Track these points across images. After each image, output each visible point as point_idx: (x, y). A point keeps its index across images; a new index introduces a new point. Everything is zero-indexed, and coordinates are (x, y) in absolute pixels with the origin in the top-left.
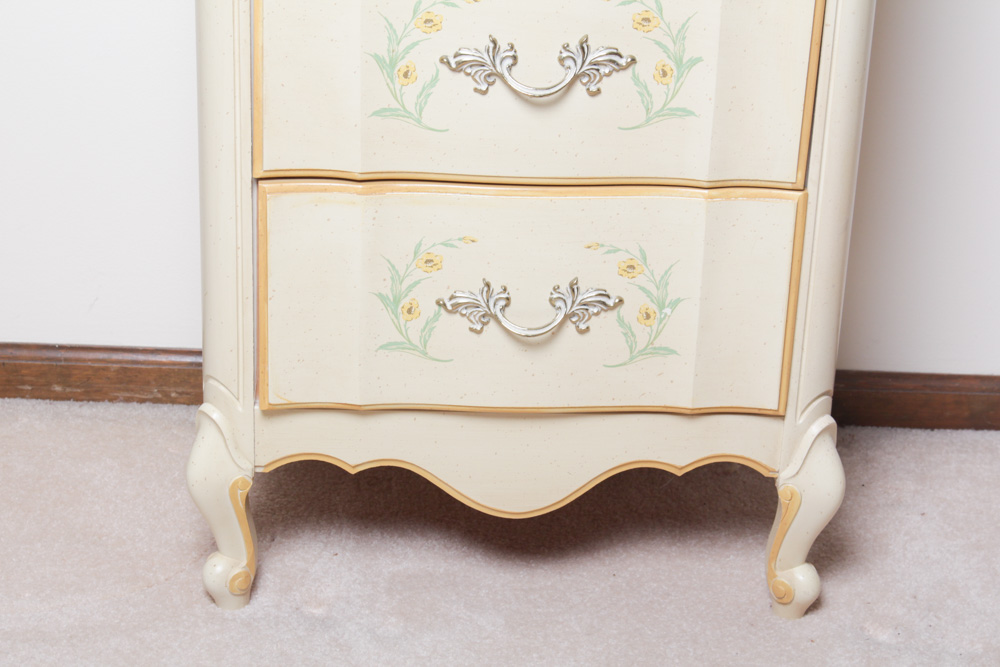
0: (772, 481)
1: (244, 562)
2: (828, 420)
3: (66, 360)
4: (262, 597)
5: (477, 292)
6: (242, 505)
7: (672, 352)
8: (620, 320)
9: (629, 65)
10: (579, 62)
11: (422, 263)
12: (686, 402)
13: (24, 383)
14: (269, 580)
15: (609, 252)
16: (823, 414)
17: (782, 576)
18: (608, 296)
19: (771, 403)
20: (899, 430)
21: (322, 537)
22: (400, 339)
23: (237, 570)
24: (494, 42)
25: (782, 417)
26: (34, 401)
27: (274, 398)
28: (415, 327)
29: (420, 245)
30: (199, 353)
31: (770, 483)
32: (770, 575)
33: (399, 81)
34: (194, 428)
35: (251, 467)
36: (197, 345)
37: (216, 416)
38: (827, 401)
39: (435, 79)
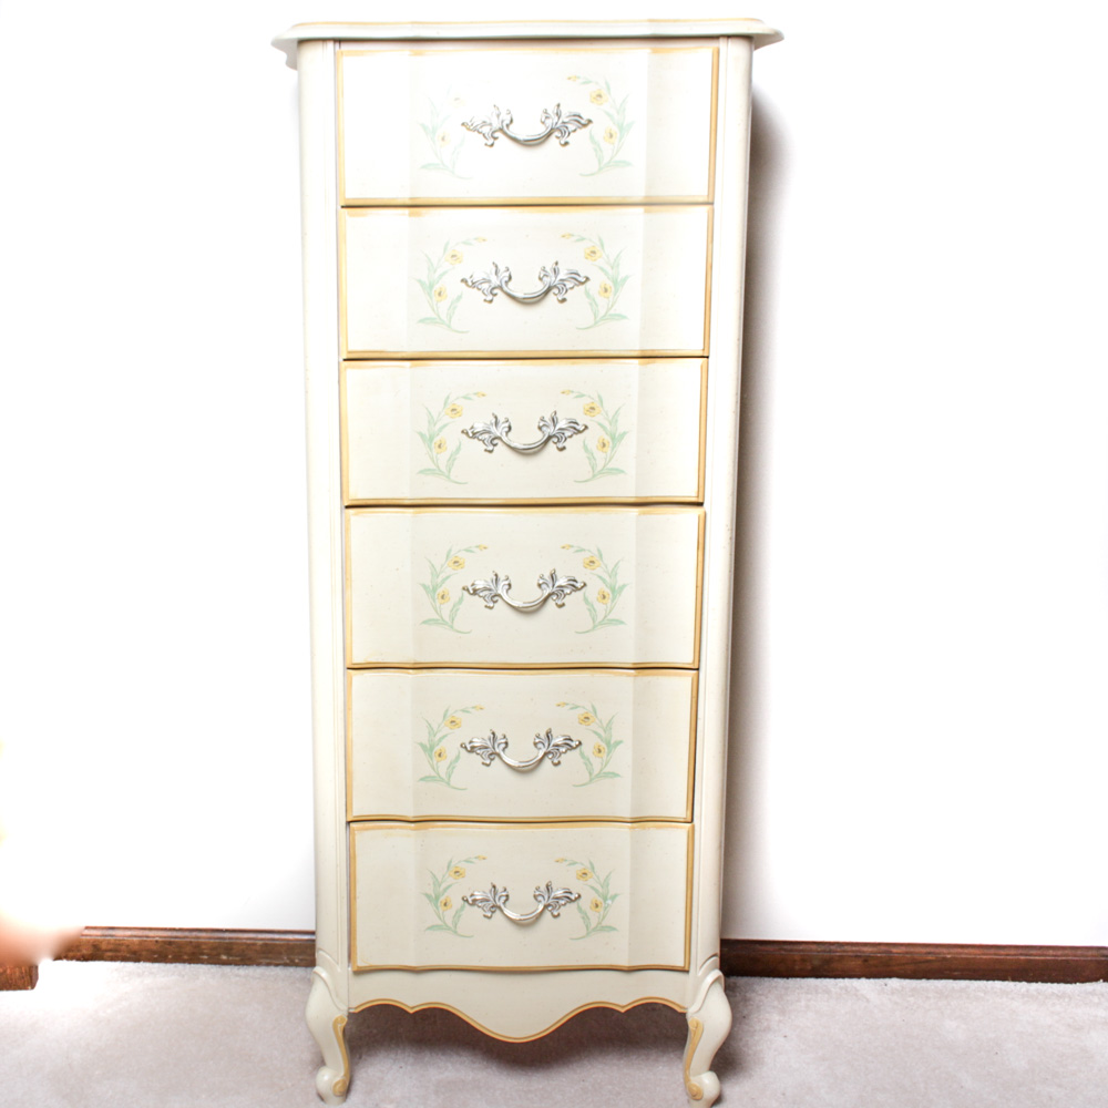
0: (684, 1015)
1: (342, 1073)
2: (717, 973)
3: (230, 938)
4: (354, 1097)
5: (488, 891)
6: (340, 1034)
7: (614, 929)
8: (579, 909)
9: (577, 746)
10: (546, 744)
11: (452, 873)
12: (624, 962)
13: (203, 954)
14: (358, 1085)
15: (570, 864)
16: (713, 969)
17: (694, 1080)
18: (571, 893)
19: (680, 963)
20: (766, 979)
21: (393, 1056)
22: (440, 923)
23: (338, 1079)
24: (493, 734)
25: (687, 972)
26: (209, 966)
27: (361, 963)
28: (449, 914)
29: (450, 862)
30: (313, 933)
31: (683, 1015)
32: (686, 1080)
33: (436, 759)
34: (310, 983)
35: (346, 1008)
36: (312, 928)
37: (324, 974)
38: (716, 960)
39: (458, 758)
